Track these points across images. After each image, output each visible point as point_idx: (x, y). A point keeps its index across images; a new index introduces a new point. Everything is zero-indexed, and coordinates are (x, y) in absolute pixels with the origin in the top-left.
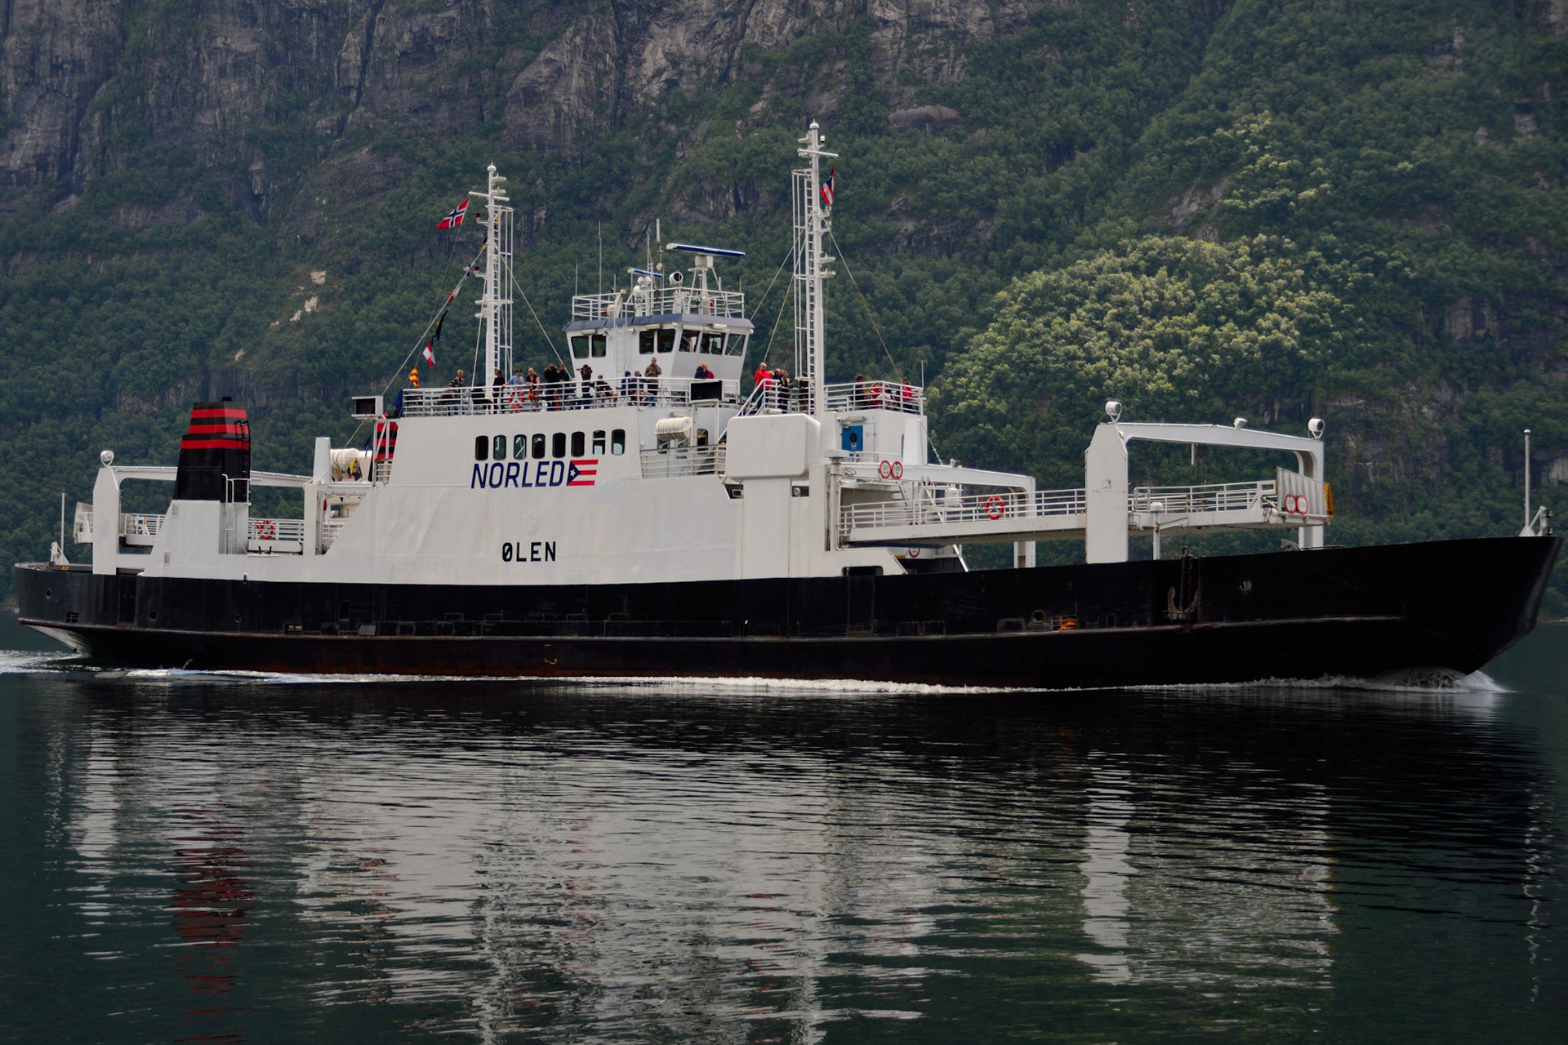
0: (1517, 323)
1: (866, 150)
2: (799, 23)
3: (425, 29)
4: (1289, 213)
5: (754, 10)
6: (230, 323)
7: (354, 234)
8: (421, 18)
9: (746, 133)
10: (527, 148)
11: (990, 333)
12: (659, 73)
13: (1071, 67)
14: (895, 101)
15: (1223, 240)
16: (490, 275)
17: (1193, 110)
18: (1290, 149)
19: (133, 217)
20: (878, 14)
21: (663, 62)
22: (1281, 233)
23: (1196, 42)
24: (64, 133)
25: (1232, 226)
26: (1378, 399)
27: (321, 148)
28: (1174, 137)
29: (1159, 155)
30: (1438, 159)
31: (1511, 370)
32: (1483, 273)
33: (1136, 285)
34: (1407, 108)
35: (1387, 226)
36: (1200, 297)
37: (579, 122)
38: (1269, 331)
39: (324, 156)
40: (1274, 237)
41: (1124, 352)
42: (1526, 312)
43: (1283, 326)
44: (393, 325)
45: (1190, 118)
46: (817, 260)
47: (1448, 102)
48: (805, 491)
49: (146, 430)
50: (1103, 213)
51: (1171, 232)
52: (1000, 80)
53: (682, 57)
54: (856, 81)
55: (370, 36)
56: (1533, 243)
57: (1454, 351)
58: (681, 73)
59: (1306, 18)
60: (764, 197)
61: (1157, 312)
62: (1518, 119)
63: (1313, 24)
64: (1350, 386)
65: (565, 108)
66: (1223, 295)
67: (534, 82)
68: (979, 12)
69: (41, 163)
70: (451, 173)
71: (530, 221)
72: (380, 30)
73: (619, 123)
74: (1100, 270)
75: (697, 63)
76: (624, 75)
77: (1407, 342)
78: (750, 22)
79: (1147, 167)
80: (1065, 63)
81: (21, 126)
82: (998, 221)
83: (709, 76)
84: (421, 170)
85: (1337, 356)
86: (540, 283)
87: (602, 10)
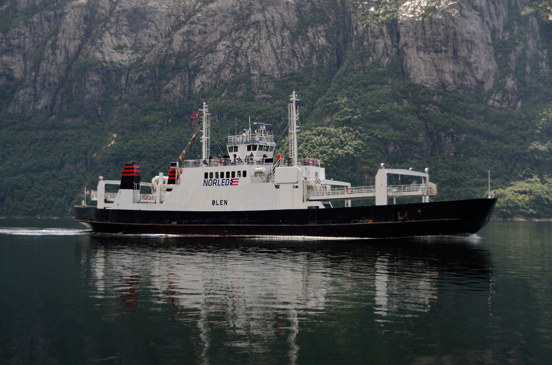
0: (404, 149)
1: (250, 105)
2: (233, 74)
3: (141, 75)
4: (351, 122)
5: (222, 71)
6: (93, 147)
7: (124, 125)
8: (140, 73)
9: (220, 101)
10: (166, 104)
11: (280, 150)
12: (199, 86)
13: (299, 86)
14: (257, 93)
15: (336, 128)
16: (204, 131)
17: (328, 97)
18: (351, 106)
19: (68, 121)
20: (253, 72)
21: (200, 84)
22: (349, 127)
23: (329, 80)
24: (52, 100)
25: (338, 124)
26: (372, 166)
27: (115, 104)
28: (324, 103)
29: (321, 108)
30: (386, 109)
31: (403, 160)
32: (396, 137)
33: (315, 139)
34: (378, 97)
35: (374, 125)
36: (330, 142)
37: (179, 98)
38: (347, 150)
39: (116, 106)
40: (348, 127)
41: (312, 155)
42: (406, 146)
43: (350, 149)
44: (133, 147)
45: (328, 99)
46: (295, 127)
47: (388, 96)
48: (297, 187)
49: (72, 173)
50: (307, 121)
51: (323, 126)
52: (282, 89)
53: (205, 82)
54: (247, 89)
55: (128, 77)
56: (408, 130)
57: (390, 155)
58: (205, 86)
59: (354, 75)
60: (225, 117)
61: (320, 145)
62: (404, 100)
63: (356, 77)
64: (366, 163)
65: (176, 95)
66: (336, 141)
67: (168, 88)
68: (277, 73)
69: (46, 108)
70: (148, 110)
71: (167, 122)
72: (130, 75)
73: (189, 98)
74: (306, 135)
75: (208, 84)
76: (190, 87)
77: (379, 153)
78: (221, 74)
79: (317, 110)
80: (298, 85)
81: (41, 99)
82: (282, 123)
83: (211, 87)
84: (140, 109)
85: (363, 156)
86: (170, 137)
87: (185, 71)
